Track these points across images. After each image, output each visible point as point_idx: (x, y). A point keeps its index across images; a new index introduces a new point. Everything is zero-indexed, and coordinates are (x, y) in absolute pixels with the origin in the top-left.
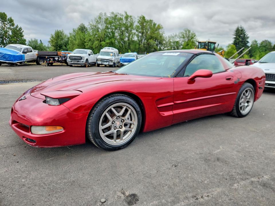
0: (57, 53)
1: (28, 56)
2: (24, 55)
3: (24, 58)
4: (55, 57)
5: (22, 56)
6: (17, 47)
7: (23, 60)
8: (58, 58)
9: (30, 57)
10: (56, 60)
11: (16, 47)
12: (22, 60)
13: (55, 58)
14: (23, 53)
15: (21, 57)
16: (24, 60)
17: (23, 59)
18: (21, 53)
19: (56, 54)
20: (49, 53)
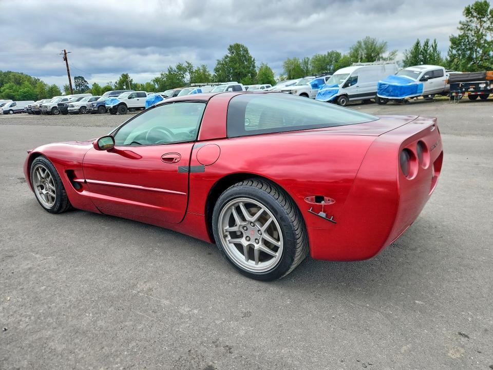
0: (485, 74)
1: (431, 86)
2: (422, 85)
3: (422, 89)
4: (481, 83)
5: (416, 86)
6: (414, 71)
7: (419, 93)
8: (485, 85)
9: (434, 87)
10: (481, 89)
11: (412, 71)
12: (416, 93)
13: (480, 86)
14: (420, 80)
15: (414, 89)
16: (421, 92)
17: (418, 91)
18: (417, 81)
19: (481, 77)
20: (467, 77)
